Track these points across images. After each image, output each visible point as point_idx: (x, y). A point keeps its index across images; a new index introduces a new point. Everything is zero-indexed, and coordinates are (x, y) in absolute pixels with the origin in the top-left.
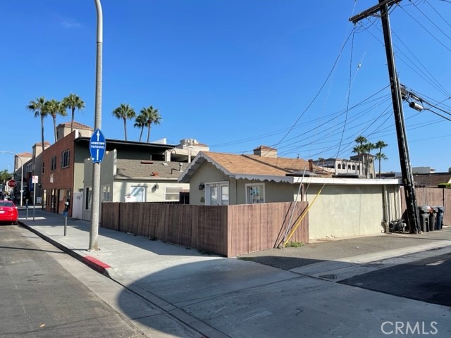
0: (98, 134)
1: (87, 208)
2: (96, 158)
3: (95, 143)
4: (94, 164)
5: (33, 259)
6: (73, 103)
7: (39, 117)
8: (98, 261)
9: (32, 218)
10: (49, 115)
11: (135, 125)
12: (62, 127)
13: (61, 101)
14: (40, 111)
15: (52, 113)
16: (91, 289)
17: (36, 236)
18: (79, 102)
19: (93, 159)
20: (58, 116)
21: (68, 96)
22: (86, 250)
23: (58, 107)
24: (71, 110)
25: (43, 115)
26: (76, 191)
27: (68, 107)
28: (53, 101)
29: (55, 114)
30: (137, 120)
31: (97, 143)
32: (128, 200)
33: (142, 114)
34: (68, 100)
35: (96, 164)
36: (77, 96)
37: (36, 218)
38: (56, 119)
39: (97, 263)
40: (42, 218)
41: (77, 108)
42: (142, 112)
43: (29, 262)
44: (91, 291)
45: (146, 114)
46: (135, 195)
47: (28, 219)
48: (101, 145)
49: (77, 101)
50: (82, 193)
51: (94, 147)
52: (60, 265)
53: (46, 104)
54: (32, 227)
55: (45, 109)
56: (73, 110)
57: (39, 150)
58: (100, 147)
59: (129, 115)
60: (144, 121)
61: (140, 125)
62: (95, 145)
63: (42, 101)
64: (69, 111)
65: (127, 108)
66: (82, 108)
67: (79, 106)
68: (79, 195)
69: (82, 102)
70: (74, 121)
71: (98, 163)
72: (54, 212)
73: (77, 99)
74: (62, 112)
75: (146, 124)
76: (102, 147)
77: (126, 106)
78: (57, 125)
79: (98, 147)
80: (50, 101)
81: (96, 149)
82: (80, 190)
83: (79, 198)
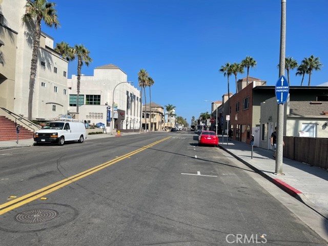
0: (282, 80)
1: (263, 139)
2: (280, 100)
3: (280, 88)
4: (278, 105)
5: (236, 173)
6: (248, 63)
7: (227, 76)
8: (288, 185)
9: (226, 144)
10: (233, 74)
11: (297, 73)
12: (241, 81)
13: (240, 63)
14: (227, 73)
15: (234, 73)
16: (291, 210)
17: (232, 156)
18: (252, 61)
19: (278, 101)
20: (238, 73)
21: (245, 59)
22: (273, 173)
23: (238, 67)
24: (247, 68)
25: (229, 74)
26: (254, 126)
27: (245, 67)
28: (235, 64)
29: (236, 73)
30: (299, 69)
31: (282, 88)
32: (301, 135)
33: (303, 64)
34: (244, 61)
35: (281, 105)
36: (251, 57)
37: (229, 144)
38: (237, 76)
39: (288, 187)
40: (232, 144)
41: (250, 66)
42: (304, 61)
43: (234, 176)
44: (292, 212)
45: (307, 63)
46: (307, 131)
47: (224, 143)
48: (285, 89)
49: (251, 61)
50: (259, 128)
51: (279, 91)
52: (256, 182)
53: (231, 66)
54: (228, 150)
55: (230, 70)
56: (248, 68)
57: (226, 98)
58: (284, 90)
59: (291, 66)
60: (305, 68)
61: (301, 73)
62: (279, 89)
63: (228, 65)
64: (245, 69)
65: (290, 60)
66: (254, 66)
67: (252, 64)
68: (256, 129)
69: (255, 62)
70: (249, 76)
71: (282, 104)
72: (238, 140)
73: (251, 59)
74: (241, 70)
75: (307, 72)
76: (285, 91)
77: (289, 59)
78: (237, 80)
79: (282, 90)
80: (233, 64)
81: (281, 92)
82: (257, 126)
83: (256, 131)
